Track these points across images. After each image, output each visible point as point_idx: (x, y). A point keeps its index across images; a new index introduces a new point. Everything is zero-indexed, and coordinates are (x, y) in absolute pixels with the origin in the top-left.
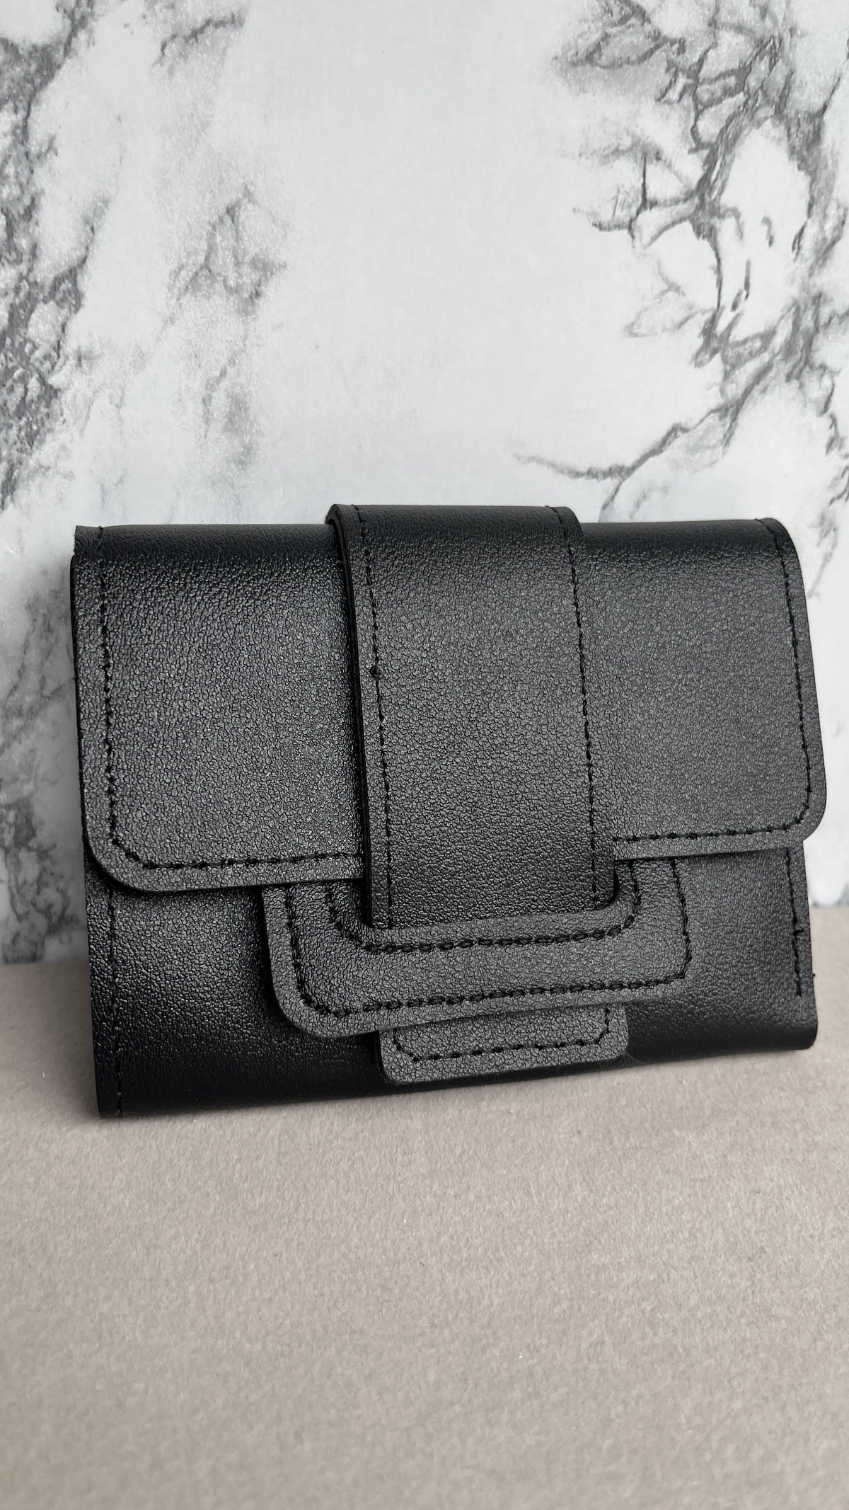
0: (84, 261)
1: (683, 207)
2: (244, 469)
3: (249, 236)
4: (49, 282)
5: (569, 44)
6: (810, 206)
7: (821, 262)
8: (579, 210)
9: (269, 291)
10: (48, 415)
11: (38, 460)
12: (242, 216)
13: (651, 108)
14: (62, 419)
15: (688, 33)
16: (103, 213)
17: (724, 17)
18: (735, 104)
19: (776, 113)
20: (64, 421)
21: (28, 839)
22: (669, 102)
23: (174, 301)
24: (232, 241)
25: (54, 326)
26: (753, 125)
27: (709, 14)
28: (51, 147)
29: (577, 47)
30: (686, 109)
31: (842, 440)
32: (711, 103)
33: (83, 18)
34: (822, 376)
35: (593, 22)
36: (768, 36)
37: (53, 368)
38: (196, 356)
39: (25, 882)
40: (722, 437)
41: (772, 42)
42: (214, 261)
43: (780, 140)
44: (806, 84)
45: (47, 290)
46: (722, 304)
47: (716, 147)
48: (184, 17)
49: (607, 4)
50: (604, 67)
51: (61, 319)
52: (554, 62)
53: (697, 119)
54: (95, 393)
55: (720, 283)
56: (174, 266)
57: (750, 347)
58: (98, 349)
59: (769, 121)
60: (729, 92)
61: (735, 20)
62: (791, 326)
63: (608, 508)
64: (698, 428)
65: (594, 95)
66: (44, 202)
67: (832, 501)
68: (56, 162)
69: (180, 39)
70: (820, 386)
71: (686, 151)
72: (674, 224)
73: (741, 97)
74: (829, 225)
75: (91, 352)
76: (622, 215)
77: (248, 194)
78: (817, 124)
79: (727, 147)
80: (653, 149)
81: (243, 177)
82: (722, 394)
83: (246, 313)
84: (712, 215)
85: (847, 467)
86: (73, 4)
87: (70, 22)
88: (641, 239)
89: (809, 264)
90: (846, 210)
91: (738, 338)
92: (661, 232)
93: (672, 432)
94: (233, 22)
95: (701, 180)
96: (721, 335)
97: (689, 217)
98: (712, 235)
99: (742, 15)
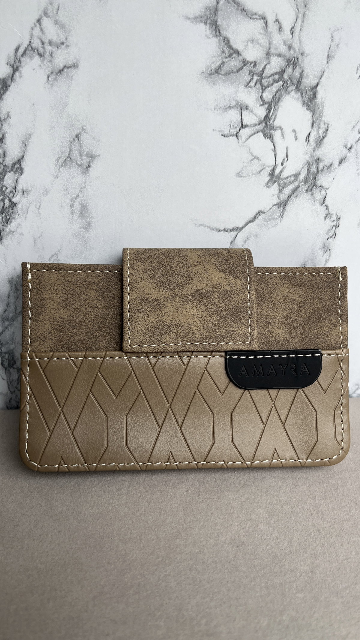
0: (23, 157)
1: (258, 127)
2: (87, 231)
3: (85, 145)
4: (11, 165)
5: (208, 66)
6: (313, 124)
7: (318, 146)
8: (215, 130)
9: (94, 165)
10: (13, 213)
11: (10, 229)
12: (82, 138)
13: (243, 89)
14: (18, 214)
15: (258, 59)
16: (29, 139)
17: (273, 51)
18: (278, 86)
19: (296, 88)
20: (19, 215)
21: (13, 365)
22: (251, 87)
23: (57, 170)
24: (78, 147)
25: (13, 181)
26: (287, 94)
27: (266, 50)
28: (8, 116)
29: (211, 67)
30: (258, 89)
31: (331, 215)
32: (268, 86)
33: (17, 67)
34: (321, 190)
35: (217, 57)
36: (292, 57)
37: (14, 196)
38: (67, 190)
39: (13, 380)
40: (279, 215)
41: (294, 60)
42: (72, 155)
43: (298, 99)
44: (309, 76)
45: (10, 168)
46: (276, 163)
47: (271, 103)
48: (55, 65)
49: (223, 50)
50: (223, 75)
51: (16, 178)
52: (202, 74)
53: (262, 93)
54: (29, 204)
55: (275, 155)
56: (57, 157)
57: (289, 180)
58: (30, 189)
59: (293, 92)
60: (276, 81)
61: (278, 52)
62: (307, 171)
63: (233, 243)
64: (269, 212)
65: (219, 86)
66: (7, 136)
67: (328, 239)
68: (11, 121)
69: (54, 74)
70: (321, 194)
71: (259, 105)
72: (255, 133)
73: (281, 83)
74: (321, 131)
75: (27, 189)
76: (233, 131)
77: (83, 130)
78: (314, 91)
79: (276, 103)
80: (245, 105)
81: (82, 124)
82: (279, 198)
83: (85, 173)
84: (271, 129)
85: (334, 225)
86: (13, 62)
87: (12, 69)
88: (241, 140)
89: (313, 147)
90: (328, 125)
91: (284, 177)
92: (250, 137)
93: (258, 213)
94: (74, 66)
95: (265, 116)
96: (277, 176)
97: (261, 131)
98: (271, 137)
99: (280, 50)
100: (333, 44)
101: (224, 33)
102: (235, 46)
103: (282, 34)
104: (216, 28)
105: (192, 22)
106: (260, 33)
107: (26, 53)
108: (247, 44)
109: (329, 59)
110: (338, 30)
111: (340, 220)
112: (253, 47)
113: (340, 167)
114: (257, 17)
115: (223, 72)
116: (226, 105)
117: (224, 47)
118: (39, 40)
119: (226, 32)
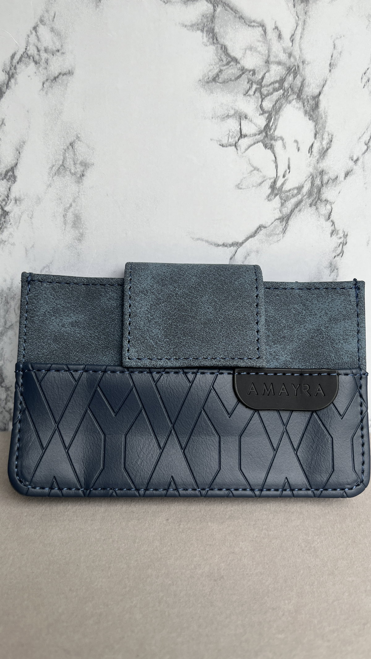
0: (16, 164)
1: (258, 137)
2: (80, 242)
3: (78, 153)
4: (4, 173)
5: (205, 74)
6: (315, 135)
7: (322, 157)
8: (213, 139)
9: (88, 174)
10: (5, 222)
12: (76, 146)
13: (242, 98)
14: (10, 223)
15: (256, 67)
16: (23, 146)
17: (272, 59)
18: (279, 95)
19: (297, 97)
20: (11, 224)
21: (1, 383)
22: (249, 95)
23: (51, 178)
24: (72, 156)
25: (6, 189)
26: (288, 103)
27: (265, 58)
28: (3, 123)
29: (209, 75)
30: (257, 98)
31: (338, 231)
32: (268, 95)
33: (13, 74)
34: (326, 204)
35: (215, 65)
36: (292, 65)
37: (6, 204)
38: (60, 199)
40: (282, 230)
41: (294, 68)
42: (66, 163)
43: (300, 108)
44: (311, 84)
45: (3, 175)
46: (278, 175)
47: (271, 112)
48: (51, 72)
49: (221, 58)
50: (221, 83)
51: (8, 186)
52: (199, 82)
53: (262, 101)
54: (22, 213)
55: (277, 167)
56: (50, 166)
57: (292, 192)
58: (22, 197)
59: (294, 101)
60: (276, 90)
61: (277, 60)
62: (310, 184)
63: (233, 259)
64: (271, 226)
65: (217, 94)
67: (335, 257)
68: (5, 128)
69: (49, 81)
70: (326, 208)
71: (258, 115)
72: (254, 144)
73: (281, 91)
74: (325, 143)
75: (20, 198)
76: (232, 141)
77: (78, 138)
78: (316, 100)
79: (276, 112)
80: (243, 114)
81: (76, 131)
82: (281, 212)
83: (79, 182)
84: (271, 140)
85: (341, 243)
86: (9, 69)
87: (8, 76)
88: (241, 150)
89: (316, 158)
90: (332, 135)
91: (286, 189)
92: (249, 147)
93: (259, 228)
94: (70, 73)
95: (265, 126)
96: (279, 188)
97: (261, 141)
98: (272, 148)
99: (280, 57)
100: (335, 52)
101: (221, 41)
102: (233, 54)
103: (282, 41)
104: (214, 35)
105: (188, 29)
106: (259, 41)
107: (22, 61)
108: (246, 51)
109: (331, 67)
110: (341, 37)
111: (348, 237)
112: (252, 54)
113: (345, 180)
114: (256, 24)
115: (220, 80)
116: (224, 114)
117: (221, 54)
118: (34, 47)
119: (224, 39)
